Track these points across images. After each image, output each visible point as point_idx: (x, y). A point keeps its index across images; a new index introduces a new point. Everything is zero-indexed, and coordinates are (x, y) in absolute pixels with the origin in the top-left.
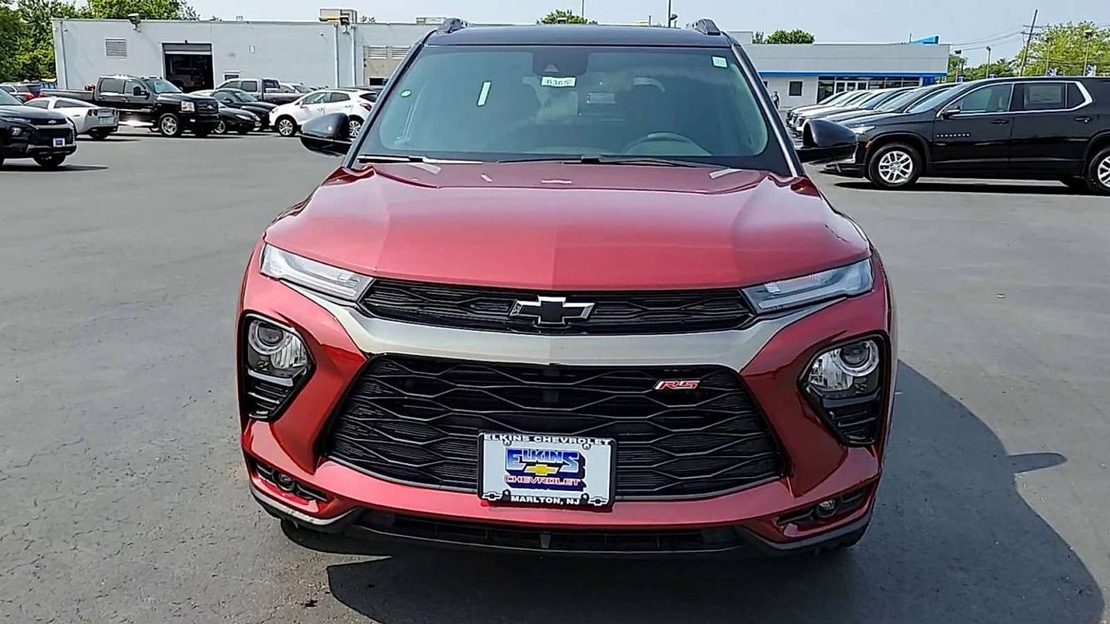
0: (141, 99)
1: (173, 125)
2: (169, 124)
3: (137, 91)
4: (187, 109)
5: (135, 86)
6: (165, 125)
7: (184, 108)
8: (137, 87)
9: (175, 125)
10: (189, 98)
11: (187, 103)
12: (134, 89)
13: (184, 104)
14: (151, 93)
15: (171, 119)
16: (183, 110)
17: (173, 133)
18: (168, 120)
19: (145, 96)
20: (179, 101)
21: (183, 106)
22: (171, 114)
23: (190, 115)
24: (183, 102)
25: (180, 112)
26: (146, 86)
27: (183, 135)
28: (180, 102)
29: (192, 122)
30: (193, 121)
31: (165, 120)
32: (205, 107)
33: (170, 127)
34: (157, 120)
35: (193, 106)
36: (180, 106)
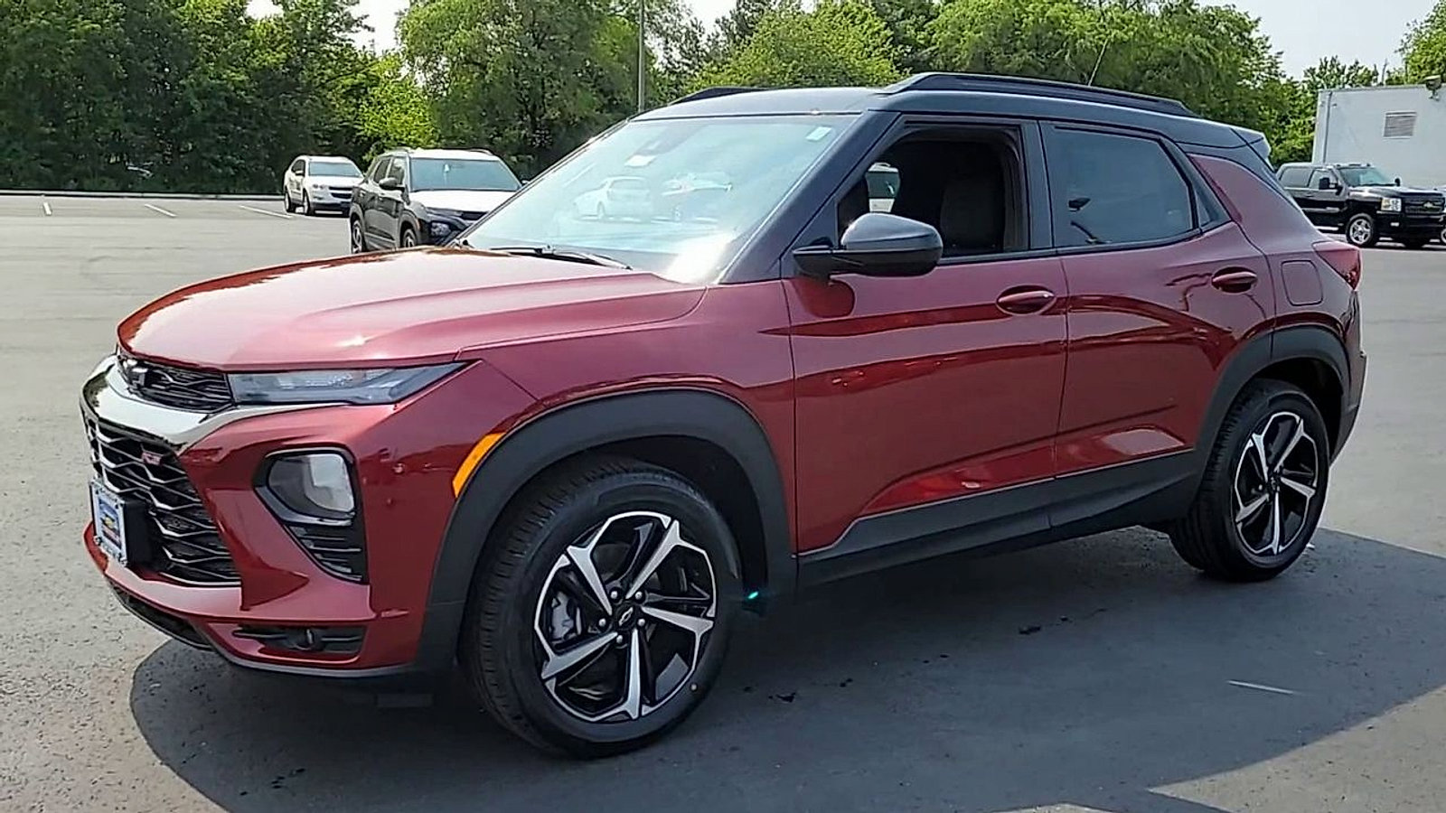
0: (1330, 194)
1: (1365, 229)
2: (1360, 229)
3: (1325, 184)
4: (1390, 209)
5: (1321, 177)
6: (1354, 230)
7: (1386, 207)
8: (1324, 179)
9: (1368, 230)
10: (1397, 192)
11: (1391, 200)
12: (1321, 180)
13: (1386, 201)
14: (1345, 186)
15: (1364, 222)
16: (1383, 208)
17: (1363, 241)
18: (1359, 223)
19: (1335, 191)
20: (1380, 196)
21: (1383, 204)
22: (1363, 215)
23: (1392, 216)
24: (1385, 199)
25: (1378, 212)
26: (1339, 176)
27: (1379, 244)
28: (1381, 199)
29: (1394, 227)
30: (1397, 224)
31: (1355, 223)
32: (1422, 205)
33: (1361, 233)
34: (1345, 223)
35: (1399, 204)
36: (1379, 204)
